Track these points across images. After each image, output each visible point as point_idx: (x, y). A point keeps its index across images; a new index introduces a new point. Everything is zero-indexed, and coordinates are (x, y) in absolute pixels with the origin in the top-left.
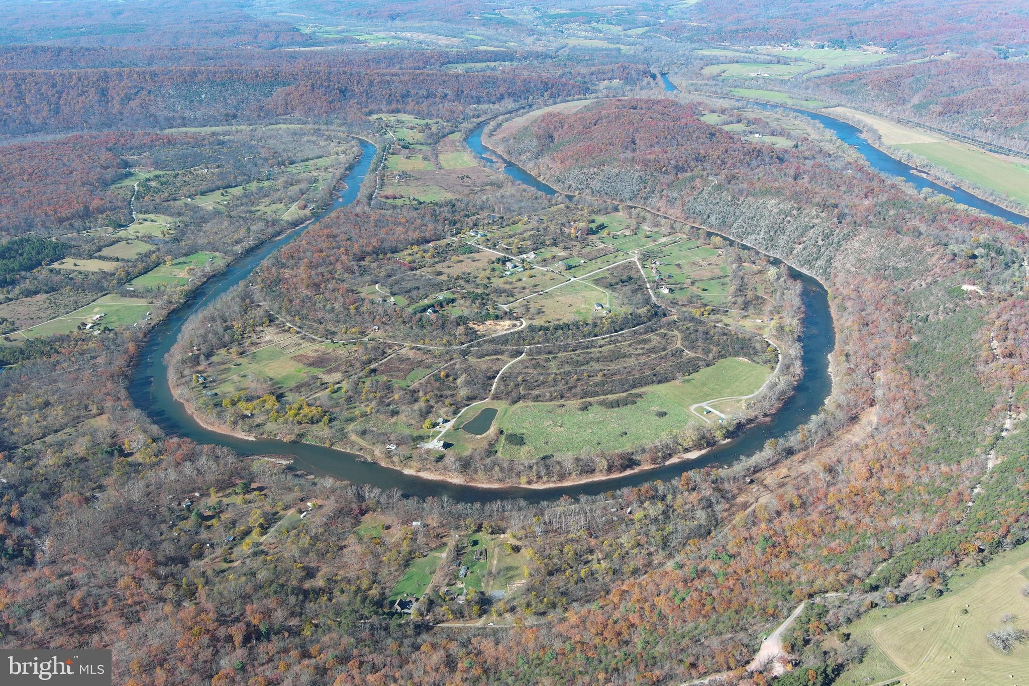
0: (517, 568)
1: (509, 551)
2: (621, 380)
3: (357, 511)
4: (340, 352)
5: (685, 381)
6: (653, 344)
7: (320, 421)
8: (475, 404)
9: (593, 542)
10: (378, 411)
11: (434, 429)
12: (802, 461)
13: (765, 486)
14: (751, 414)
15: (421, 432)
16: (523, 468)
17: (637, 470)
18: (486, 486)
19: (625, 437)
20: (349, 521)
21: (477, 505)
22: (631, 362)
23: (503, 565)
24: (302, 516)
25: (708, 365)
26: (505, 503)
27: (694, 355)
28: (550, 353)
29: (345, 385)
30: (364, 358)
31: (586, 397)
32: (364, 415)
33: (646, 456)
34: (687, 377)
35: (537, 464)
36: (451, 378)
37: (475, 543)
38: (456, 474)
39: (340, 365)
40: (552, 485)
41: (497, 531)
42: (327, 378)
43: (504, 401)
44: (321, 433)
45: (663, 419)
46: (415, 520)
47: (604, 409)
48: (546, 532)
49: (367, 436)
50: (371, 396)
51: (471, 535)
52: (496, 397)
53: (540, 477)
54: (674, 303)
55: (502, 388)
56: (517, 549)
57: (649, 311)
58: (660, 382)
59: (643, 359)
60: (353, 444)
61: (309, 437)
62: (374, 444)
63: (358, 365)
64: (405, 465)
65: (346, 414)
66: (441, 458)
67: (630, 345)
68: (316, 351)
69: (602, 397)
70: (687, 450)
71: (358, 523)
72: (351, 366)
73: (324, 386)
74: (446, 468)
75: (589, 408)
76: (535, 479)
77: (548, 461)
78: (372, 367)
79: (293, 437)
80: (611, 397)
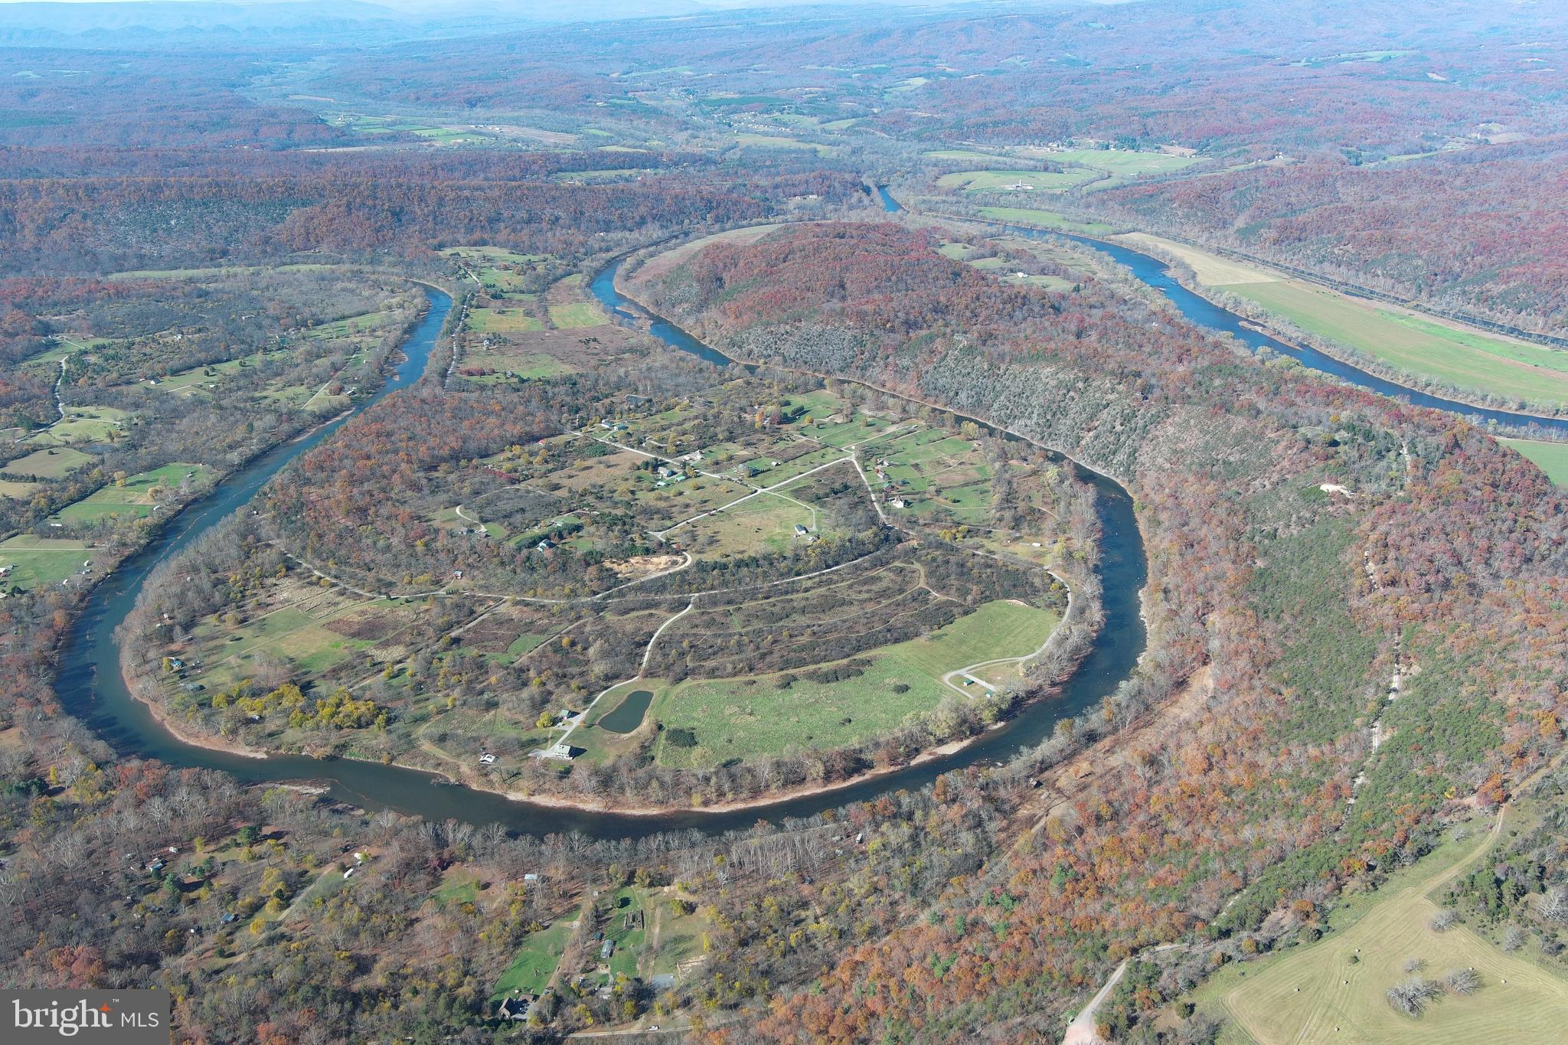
0: (691, 938)
1: (678, 911)
2: (838, 640)
3: (436, 863)
4: (402, 613)
5: (933, 638)
6: (884, 584)
7: (373, 723)
8: (617, 685)
9: (806, 890)
10: (464, 704)
11: (555, 728)
12: (1110, 751)
13: (1059, 791)
14: (1033, 683)
15: (534, 734)
16: (695, 782)
17: (868, 775)
18: (638, 812)
19: (848, 728)
20: (422, 879)
21: (626, 843)
22: (853, 612)
23: (670, 934)
24: (346, 875)
25: (966, 613)
26: (669, 837)
27: (945, 598)
28: (730, 602)
29: (410, 665)
30: (440, 621)
31: (787, 668)
32: (443, 710)
33: (882, 753)
34: (936, 632)
35: (716, 773)
36: (579, 648)
37: (625, 902)
38: (591, 796)
39: (401, 633)
40: (740, 806)
41: (659, 881)
42: (380, 655)
43: (663, 680)
44: (374, 742)
45: (904, 697)
46: (528, 872)
47: (815, 685)
48: (734, 879)
49: (449, 743)
50: (454, 680)
51: (617, 891)
52: (650, 674)
53: (721, 794)
54: (912, 522)
55: (659, 658)
56: (690, 908)
57: (876, 535)
58: (897, 641)
59: (870, 607)
60: (426, 757)
61: (354, 749)
62: (459, 755)
63: (430, 632)
64: (510, 787)
65: (413, 710)
66: (566, 772)
67: (850, 587)
68: (363, 613)
69: (811, 667)
70: (941, 742)
71: (436, 881)
72: (419, 634)
73: (377, 666)
74: (575, 788)
75: (793, 684)
76: (714, 797)
77: (733, 769)
78: (453, 634)
79: (328, 750)
80: (825, 666)
